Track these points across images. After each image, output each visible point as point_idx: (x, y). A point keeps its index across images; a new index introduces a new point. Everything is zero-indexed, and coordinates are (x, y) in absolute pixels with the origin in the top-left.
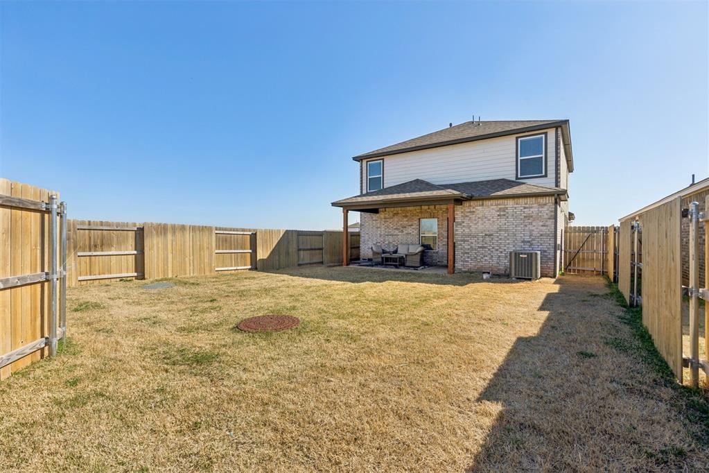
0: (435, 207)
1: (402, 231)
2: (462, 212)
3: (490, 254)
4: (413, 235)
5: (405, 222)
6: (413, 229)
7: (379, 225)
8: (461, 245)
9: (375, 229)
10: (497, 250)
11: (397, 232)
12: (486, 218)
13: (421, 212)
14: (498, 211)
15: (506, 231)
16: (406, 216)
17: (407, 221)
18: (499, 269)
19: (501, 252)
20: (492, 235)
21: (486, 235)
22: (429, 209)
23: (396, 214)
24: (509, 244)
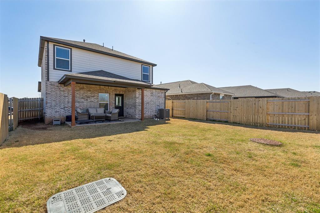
0: (108, 88)
1: (87, 100)
2: (139, 93)
3: (148, 111)
4: (95, 102)
5: (89, 94)
6: (95, 98)
7: (66, 95)
8: (138, 107)
9: (63, 97)
10: (150, 109)
11: (83, 100)
12: (147, 96)
13: (100, 90)
14: (151, 93)
15: (153, 101)
16: (90, 91)
17: (90, 93)
18: (151, 116)
19: (152, 110)
20: (149, 103)
21: (147, 103)
22: (105, 88)
23: (83, 88)
24: (154, 106)
